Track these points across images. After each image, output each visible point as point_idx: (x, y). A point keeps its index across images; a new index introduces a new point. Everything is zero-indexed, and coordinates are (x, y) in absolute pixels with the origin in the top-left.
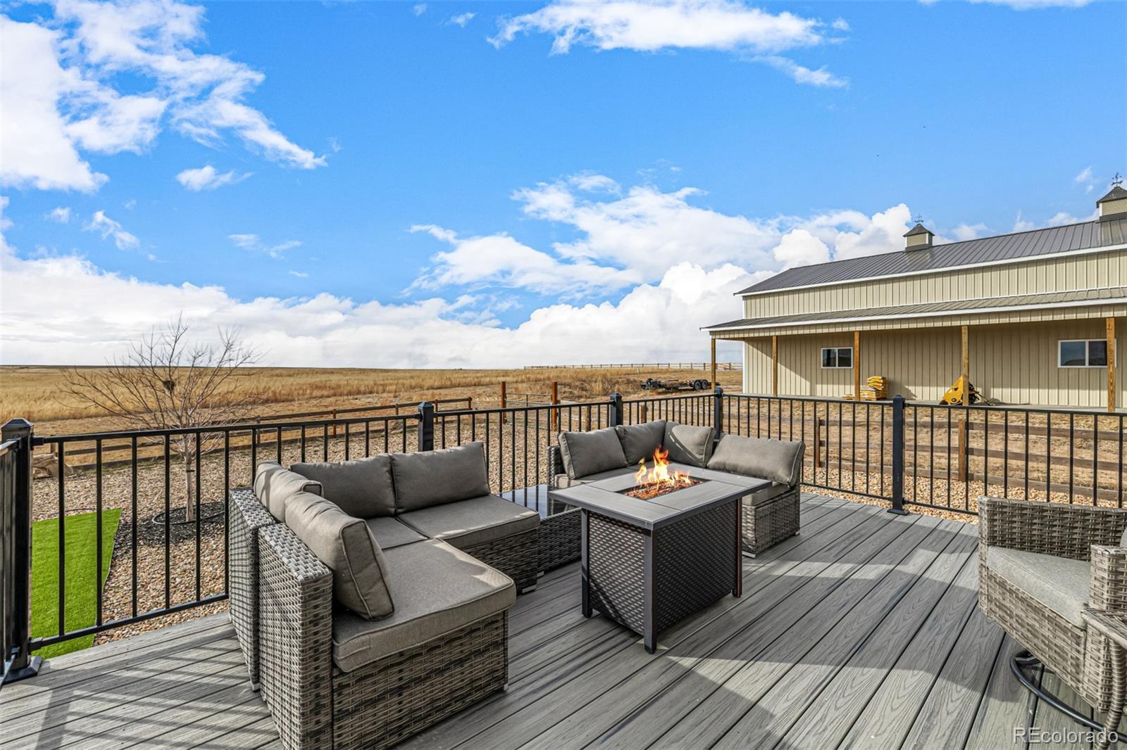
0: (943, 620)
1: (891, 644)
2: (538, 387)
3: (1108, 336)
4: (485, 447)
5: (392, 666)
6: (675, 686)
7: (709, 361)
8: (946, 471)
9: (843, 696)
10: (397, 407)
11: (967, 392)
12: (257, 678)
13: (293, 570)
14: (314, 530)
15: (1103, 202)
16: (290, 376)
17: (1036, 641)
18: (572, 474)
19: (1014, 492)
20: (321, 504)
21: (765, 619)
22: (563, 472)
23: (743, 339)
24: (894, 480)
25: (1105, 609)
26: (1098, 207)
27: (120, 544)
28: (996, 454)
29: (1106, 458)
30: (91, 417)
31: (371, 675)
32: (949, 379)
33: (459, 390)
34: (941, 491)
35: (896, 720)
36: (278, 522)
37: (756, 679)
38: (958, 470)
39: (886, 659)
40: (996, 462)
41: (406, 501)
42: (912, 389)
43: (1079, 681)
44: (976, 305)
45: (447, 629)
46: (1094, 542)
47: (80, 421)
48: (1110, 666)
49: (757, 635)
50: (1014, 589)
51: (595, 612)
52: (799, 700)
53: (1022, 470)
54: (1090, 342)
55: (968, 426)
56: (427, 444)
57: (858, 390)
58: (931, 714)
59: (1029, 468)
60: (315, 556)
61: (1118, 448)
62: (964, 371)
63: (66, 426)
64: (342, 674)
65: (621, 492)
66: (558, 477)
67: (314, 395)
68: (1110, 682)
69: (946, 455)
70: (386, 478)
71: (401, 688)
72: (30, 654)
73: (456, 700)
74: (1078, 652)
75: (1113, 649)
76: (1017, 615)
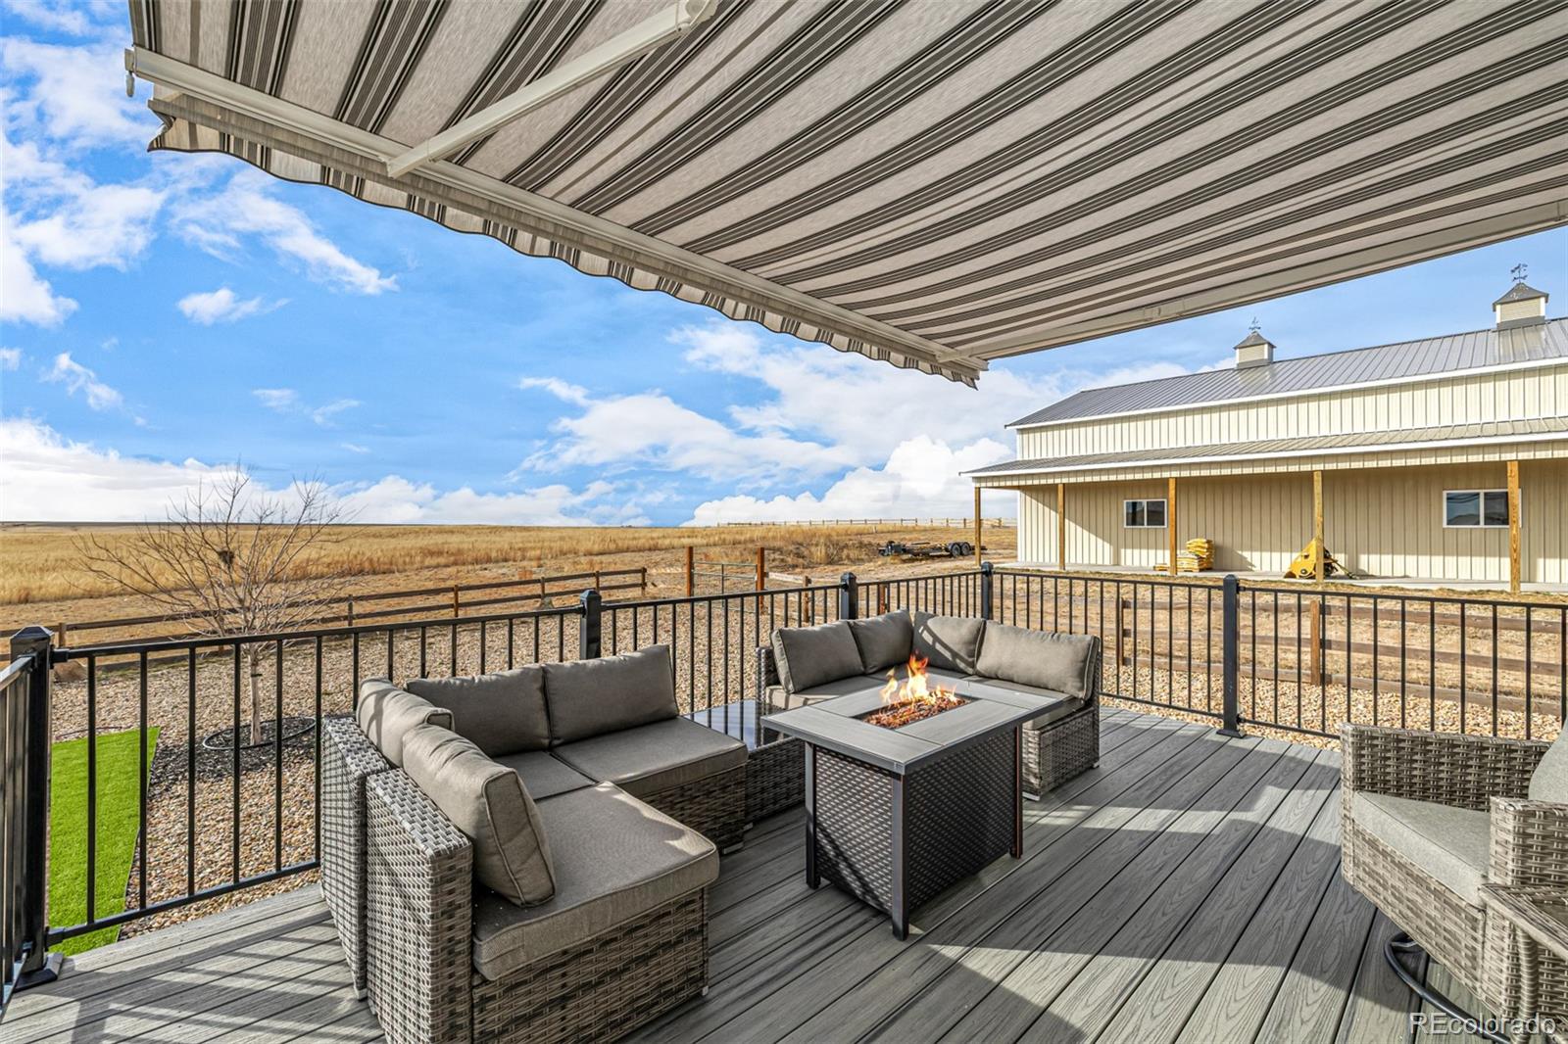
0: (1295, 889)
1: (1225, 922)
2: (738, 554)
3: (1510, 485)
4: (671, 650)
5: (553, 968)
6: (934, 987)
7: (971, 516)
8: (1296, 671)
9: (1162, 999)
10: (543, 581)
11: (1322, 561)
12: (363, 981)
13: (418, 841)
14: (446, 781)
15: (1502, 304)
16: (392, 536)
17: (1419, 922)
18: (791, 686)
19: (1386, 701)
20: (455, 743)
21: (1055, 889)
22: (778, 682)
23: (1018, 487)
24: (1225, 684)
25: (1509, 884)
26: (1495, 310)
27: (158, 778)
28: (1362, 648)
29: (1508, 653)
30: (114, 595)
31: (525, 982)
32: (1297, 541)
33: (628, 556)
34: (1288, 699)
35: (1233, 1032)
36: (393, 766)
37: (1045, 975)
38: (1311, 669)
39: (1218, 946)
40: (1361, 658)
41: (564, 728)
42: (1246, 554)
43: (1476, 979)
44: (1333, 443)
45: (627, 915)
46: (1495, 794)
47: (99, 602)
48: (1518, 959)
49: (1045, 912)
50: (1389, 850)
51: (824, 882)
52: (1104, 1003)
53: (1396, 669)
54: (1486, 494)
55: (1324, 610)
56: (592, 647)
57: (1175, 558)
58: (1280, 1024)
59: (1407, 666)
60: (448, 820)
61: (1524, 638)
62: (1318, 532)
63: (79, 608)
64: (485, 981)
65: (859, 717)
66: (772, 690)
67: (426, 563)
68: (1517, 981)
69: (1296, 649)
70: (537, 698)
71: (565, 999)
72: (47, 950)
73: (639, 1011)
74: (1475, 939)
75: (1521, 940)
76: (1393, 886)
